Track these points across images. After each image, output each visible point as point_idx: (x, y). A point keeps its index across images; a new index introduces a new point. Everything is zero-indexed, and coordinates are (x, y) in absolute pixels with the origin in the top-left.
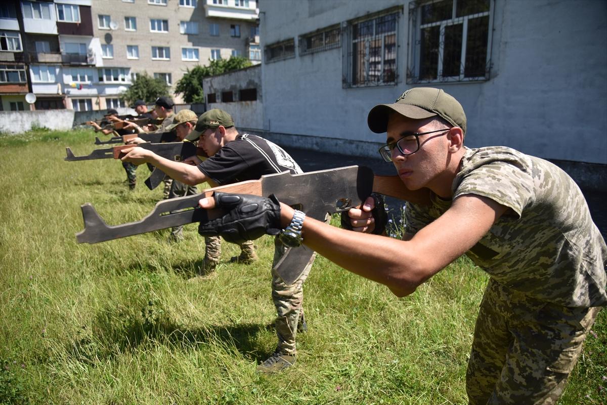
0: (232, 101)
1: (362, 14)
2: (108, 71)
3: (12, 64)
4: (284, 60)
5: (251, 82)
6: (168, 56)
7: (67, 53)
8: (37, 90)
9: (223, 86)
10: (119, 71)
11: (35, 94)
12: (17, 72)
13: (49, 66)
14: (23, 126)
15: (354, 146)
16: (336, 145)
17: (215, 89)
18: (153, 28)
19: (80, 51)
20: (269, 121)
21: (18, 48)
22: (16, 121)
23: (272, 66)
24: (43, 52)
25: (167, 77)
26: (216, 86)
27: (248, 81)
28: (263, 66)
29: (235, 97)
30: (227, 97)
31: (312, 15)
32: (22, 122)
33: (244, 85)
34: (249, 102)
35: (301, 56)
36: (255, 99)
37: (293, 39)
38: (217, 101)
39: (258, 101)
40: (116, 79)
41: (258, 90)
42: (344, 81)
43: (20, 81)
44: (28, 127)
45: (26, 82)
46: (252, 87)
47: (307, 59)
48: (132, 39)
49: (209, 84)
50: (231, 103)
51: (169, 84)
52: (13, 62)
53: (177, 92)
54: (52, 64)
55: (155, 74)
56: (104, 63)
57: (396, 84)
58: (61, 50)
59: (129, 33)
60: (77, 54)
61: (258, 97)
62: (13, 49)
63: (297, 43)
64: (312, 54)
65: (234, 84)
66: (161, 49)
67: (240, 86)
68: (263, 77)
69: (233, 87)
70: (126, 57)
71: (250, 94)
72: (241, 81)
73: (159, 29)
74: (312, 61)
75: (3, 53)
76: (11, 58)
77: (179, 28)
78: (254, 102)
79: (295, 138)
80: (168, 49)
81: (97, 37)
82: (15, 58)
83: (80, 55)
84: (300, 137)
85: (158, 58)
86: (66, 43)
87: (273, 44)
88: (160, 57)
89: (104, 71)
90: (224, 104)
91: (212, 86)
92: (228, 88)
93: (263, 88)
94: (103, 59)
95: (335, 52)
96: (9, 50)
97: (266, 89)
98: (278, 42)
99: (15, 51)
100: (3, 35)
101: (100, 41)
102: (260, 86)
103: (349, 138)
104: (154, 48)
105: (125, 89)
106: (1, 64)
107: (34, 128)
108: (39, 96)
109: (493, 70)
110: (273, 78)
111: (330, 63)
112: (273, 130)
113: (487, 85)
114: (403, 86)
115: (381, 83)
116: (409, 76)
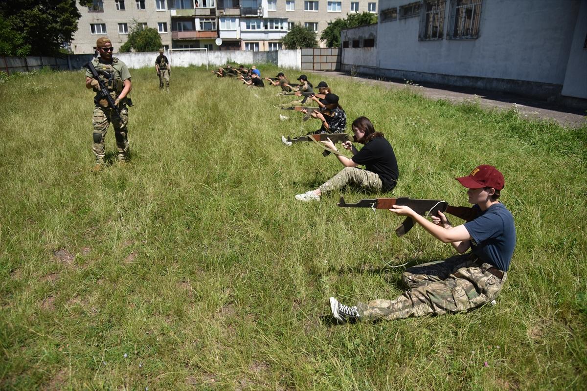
0: (359, 47)
2: (272, 20)
3: (208, 17)
4: (391, 21)
5: (371, 34)
6: (317, 8)
7: (244, 8)
8: (223, 35)
9: (354, 36)
10: (280, 21)
11: (222, 39)
12: (211, 22)
13: (231, 18)
14: (221, 60)
15: (421, 75)
16: (413, 75)
17: (349, 38)
19: (253, 6)
20: (380, 60)
21: (213, 5)
22: (217, 57)
23: (384, 25)
24: (228, 8)
25: (315, 25)
26: (349, 36)
27: (369, 33)
28: (379, 24)
29: (361, 44)
30: (356, 44)
32: (221, 58)
33: (367, 36)
34: (369, 48)
35: (400, 19)
36: (373, 46)
37: (396, 8)
38: (349, 46)
39: (375, 47)
40: (277, 28)
41: (375, 40)
42: (420, 37)
43: (213, 29)
44: (224, 62)
45: (216, 29)
46: (372, 38)
47: (403, 21)
49: (345, 34)
50: (359, 48)
51: (316, 32)
52: (209, 15)
53: (322, 38)
54: (234, 16)
55: (306, 23)
56: (269, 15)
57: (442, 40)
58: (241, 6)
60: (251, 8)
61: (375, 45)
63: (398, 11)
64: (406, 19)
65: (361, 35)
66: (311, 2)
67: (365, 37)
68: (378, 32)
69: (360, 37)
70: (285, 10)
71: (370, 43)
72: (364, 33)
74: (405, 23)
75: (203, 10)
76: (208, 13)
78: (372, 48)
79: (392, 71)
80: (317, 3)
82: (211, 13)
83: (253, 9)
84: (395, 71)
85: (309, 10)
87: (385, 10)
88: (310, 9)
89: (269, 20)
90: (354, 49)
91: (347, 35)
92: (357, 38)
93: (378, 39)
94: (268, 11)
95: (417, 18)
96: (207, 7)
97: (380, 40)
98: (388, 9)
99: (211, 7)
102: (376, 37)
103: (419, 71)
104: (306, 2)
105: (284, 35)
106: (201, 18)
107: (228, 62)
108: (224, 40)
109: (480, 33)
110: (384, 32)
111: (414, 24)
112: (381, 67)
113: (477, 41)
114: (444, 40)
115: (436, 39)
116: (448, 35)
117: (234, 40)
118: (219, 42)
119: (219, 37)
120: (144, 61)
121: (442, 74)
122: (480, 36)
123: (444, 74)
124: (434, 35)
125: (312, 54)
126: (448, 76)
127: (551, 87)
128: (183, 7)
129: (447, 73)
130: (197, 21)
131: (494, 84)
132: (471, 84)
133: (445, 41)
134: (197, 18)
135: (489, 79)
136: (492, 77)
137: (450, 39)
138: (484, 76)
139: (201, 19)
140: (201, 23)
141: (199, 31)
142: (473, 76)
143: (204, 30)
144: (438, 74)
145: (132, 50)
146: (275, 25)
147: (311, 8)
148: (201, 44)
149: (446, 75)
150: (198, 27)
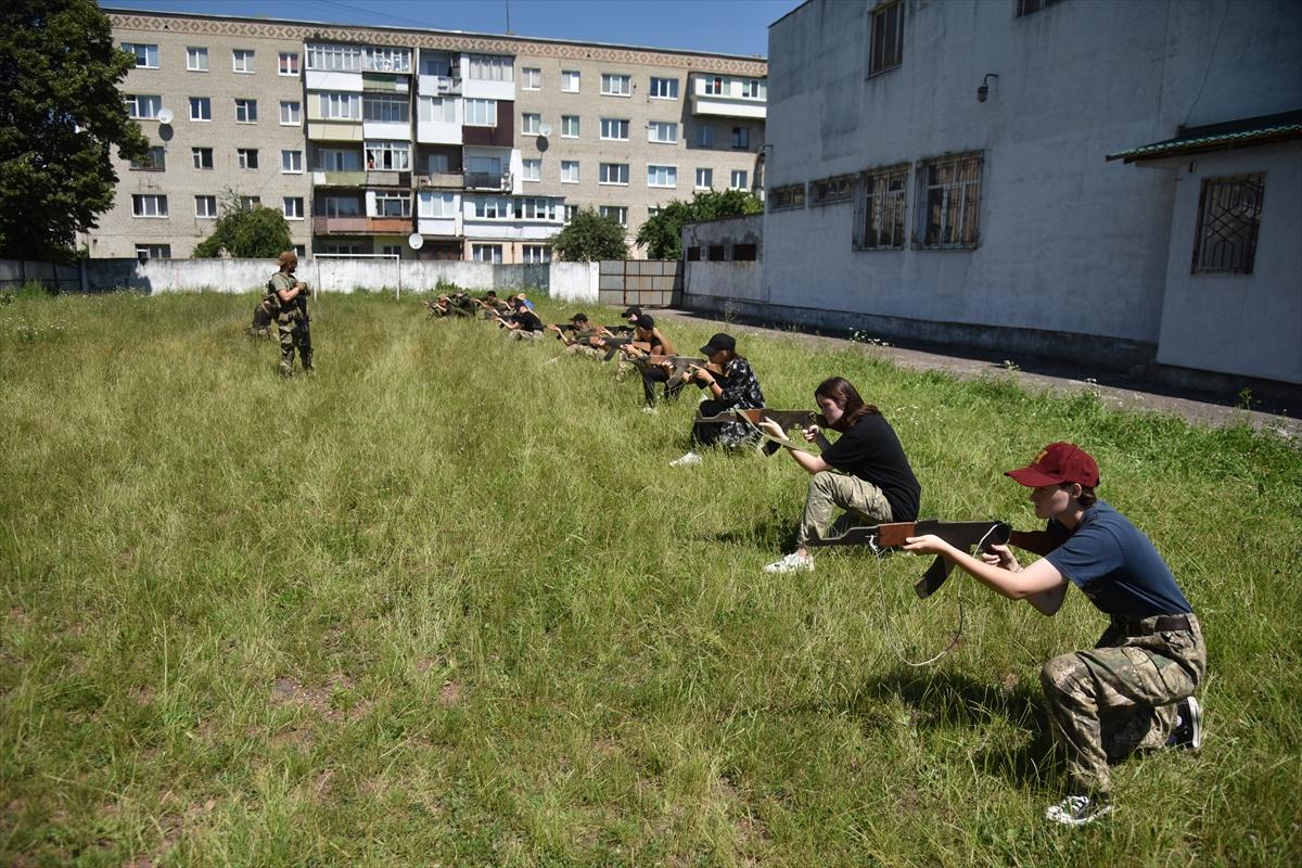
0: (723, 260)
1: (875, 166)
2: (530, 200)
3: (395, 189)
4: (792, 210)
5: (749, 235)
6: (625, 179)
7: (472, 174)
8: (426, 228)
9: (712, 238)
10: (547, 202)
11: (422, 235)
12: (399, 201)
13: (444, 193)
14: (424, 281)
15: (860, 320)
16: (843, 319)
17: (700, 241)
18: (605, 134)
19: (492, 170)
20: (769, 288)
21: (406, 166)
22: (416, 273)
23: (777, 216)
24: (437, 171)
25: (621, 211)
26: (701, 237)
27: (745, 233)
28: (766, 214)
29: (728, 254)
30: (716, 254)
31: (825, 158)
32: (423, 275)
33: (740, 239)
34: (745, 262)
35: (811, 207)
36: (754, 259)
37: (803, 185)
38: (701, 258)
39: (757, 261)
40: (541, 215)
41: (758, 246)
42: (854, 242)
43: (403, 215)
44: (431, 283)
45: (411, 215)
46: (750, 242)
47: (818, 211)
48: (570, 151)
49: (691, 234)
50: (722, 263)
51: (626, 227)
52: (396, 186)
53: (639, 241)
54: (449, 190)
55: (602, 208)
56: (524, 189)
57: (903, 249)
58: (465, 169)
59: (567, 142)
60: (486, 174)
61: (758, 256)
62: (399, 167)
63: (807, 190)
64: (824, 206)
65: (726, 235)
66: (614, 166)
67: (735, 239)
68: (765, 231)
69: (726, 241)
70: (559, 179)
71: (747, 252)
72: (735, 232)
73: (615, 135)
74: (823, 215)
75: (385, 174)
76: (395, 180)
77: (647, 133)
78: (752, 263)
79: (798, 311)
80: (626, 167)
81: (518, 148)
82: (400, 180)
83: (491, 175)
84: (804, 311)
85: (608, 183)
86: (471, 157)
87: (780, 188)
88: (611, 180)
89: (524, 200)
90: (711, 263)
91: (695, 235)
92: (718, 241)
93: (764, 244)
94: (524, 182)
95: (847, 205)
96: (393, 169)
97: (769, 246)
98: (786, 186)
99: (402, 170)
100: (389, 147)
101: (522, 154)
102: (761, 241)
103: (855, 310)
104: (604, 166)
105: (558, 231)
106: (380, 190)
107: (439, 285)
108: (427, 238)
109: (980, 239)
110: (777, 232)
111: (841, 219)
112: (773, 301)
113: (975, 254)
114: (907, 251)
115: (889, 247)
116: (914, 240)
117: (450, 238)
118: (416, 242)
119: (416, 231)
120: (254, 276)
121: (906, 319)
122: (981, 245)
123: (909, 317)
124: (885, 239)
125: (623, 272)
126: (919, 321)
127: (1132, 347)
128: (340, 168)
129: (916, 317)
130: (371, 198)
131: (1016, 339)
132: (968, 338)
133: (908, 253)
134: (370, 190)
135: (1004, 329)
136: (1011, 325)
137: (920, 248)
138: (993, 324)
139: (378, 193)
140: (378, 201)
141: (373, 219)
142: (971, 322)
143: (383, 216)
144: (897, 318)
145: (224, 252)
146: (536, 210)
147: (614, 178)
148: (377, 245)
149: (912, 320)
150: (371, 210)
